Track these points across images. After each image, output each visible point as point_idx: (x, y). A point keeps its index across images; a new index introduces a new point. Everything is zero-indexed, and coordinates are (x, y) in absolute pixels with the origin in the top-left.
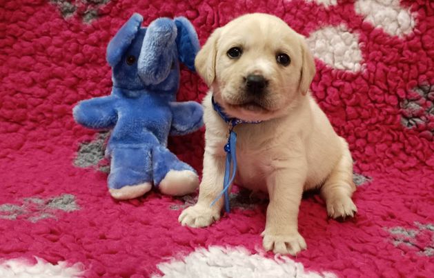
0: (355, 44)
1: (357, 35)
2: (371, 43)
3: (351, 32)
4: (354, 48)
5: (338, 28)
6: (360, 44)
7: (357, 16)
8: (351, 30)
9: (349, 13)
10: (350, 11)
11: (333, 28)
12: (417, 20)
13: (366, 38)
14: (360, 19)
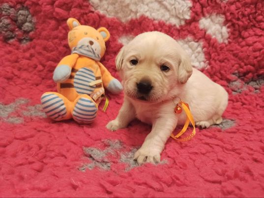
0: (199, 49)
1: (202, 43)
2: (210, 48)
3: (197, 42)
4: (199, 53)
5: (186, 40)
6: (204, 49)
7: (202, 30)
8: (196, 40)
9: (194, 28)
10: (195, 27)
11: (182, 41)
12: (230, 33)
13: (207, 45)
14: (203, 32)
